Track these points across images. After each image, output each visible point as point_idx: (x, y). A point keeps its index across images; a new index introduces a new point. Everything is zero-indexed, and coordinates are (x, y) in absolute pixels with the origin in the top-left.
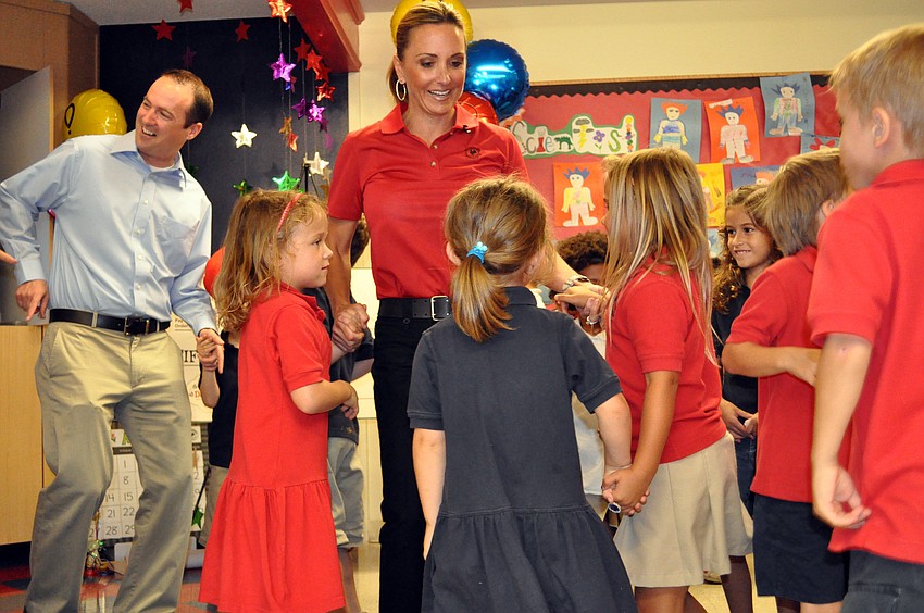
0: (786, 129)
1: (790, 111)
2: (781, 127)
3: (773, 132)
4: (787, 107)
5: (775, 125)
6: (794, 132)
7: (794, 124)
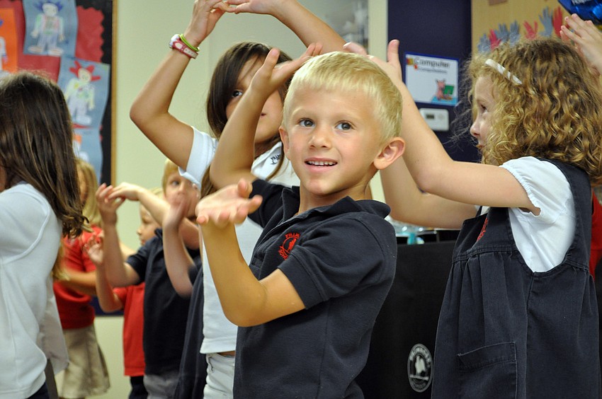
0: (46, 48)
1: (52, 30)
2: (41, 45)
3: (32, 50)
4: (49, 25)
5: (35, 42)
6: (55, 52)
7: (55, 43)
